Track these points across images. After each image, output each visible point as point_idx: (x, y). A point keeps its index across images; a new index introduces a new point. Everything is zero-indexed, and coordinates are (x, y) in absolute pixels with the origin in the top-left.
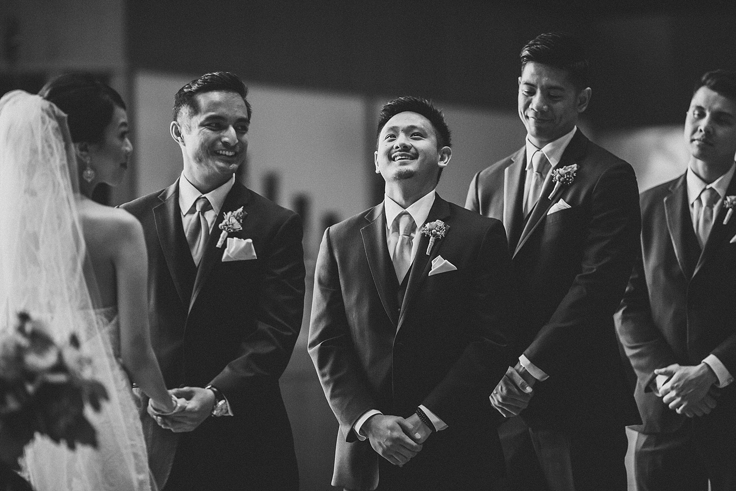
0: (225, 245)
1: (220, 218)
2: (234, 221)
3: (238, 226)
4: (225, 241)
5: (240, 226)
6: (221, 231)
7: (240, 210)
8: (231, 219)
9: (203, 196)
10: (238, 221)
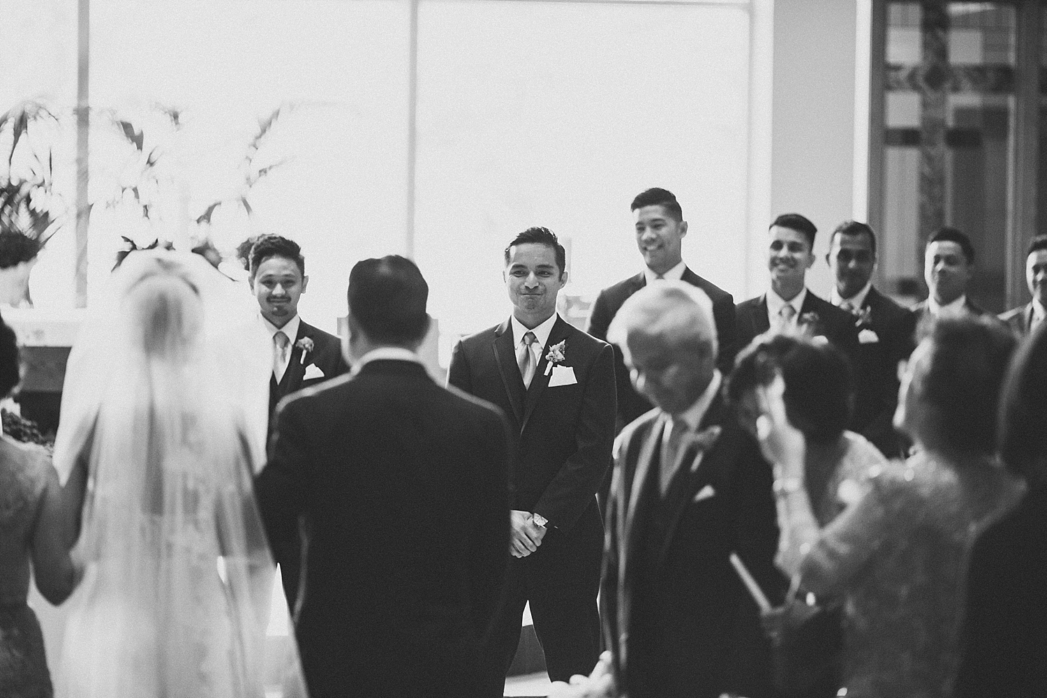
0: (551, 373)
1: (546, 351)
2: (558, 352)
3: (561, 357)
4: (551, 369)
5: (563, 357)
6: (548, 361)
7: (563, 342)
8: (557, 351)
9: (531, 331)
10: (561, 352)
